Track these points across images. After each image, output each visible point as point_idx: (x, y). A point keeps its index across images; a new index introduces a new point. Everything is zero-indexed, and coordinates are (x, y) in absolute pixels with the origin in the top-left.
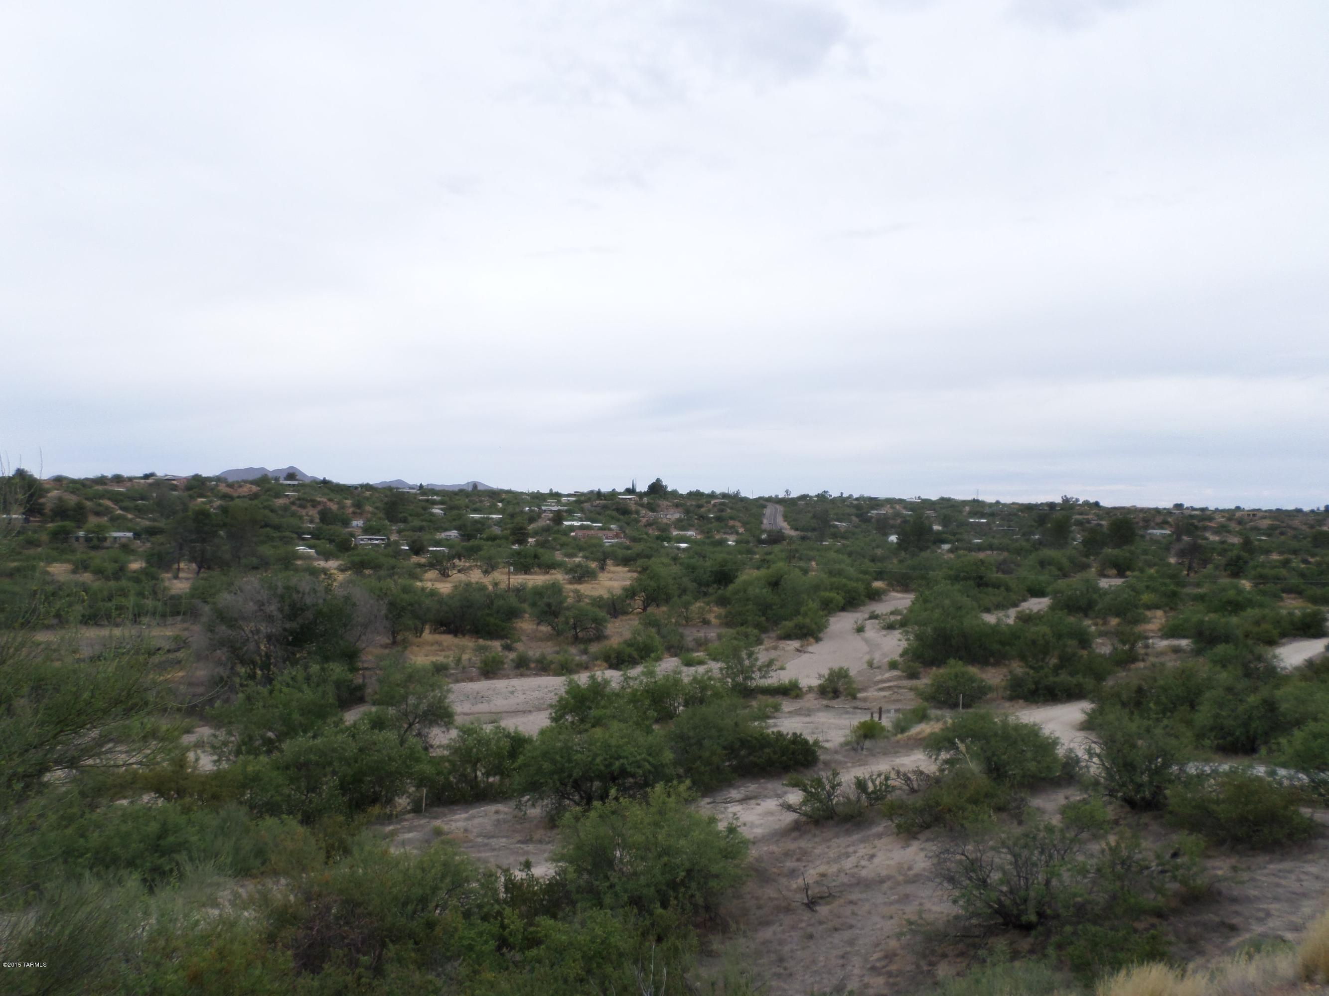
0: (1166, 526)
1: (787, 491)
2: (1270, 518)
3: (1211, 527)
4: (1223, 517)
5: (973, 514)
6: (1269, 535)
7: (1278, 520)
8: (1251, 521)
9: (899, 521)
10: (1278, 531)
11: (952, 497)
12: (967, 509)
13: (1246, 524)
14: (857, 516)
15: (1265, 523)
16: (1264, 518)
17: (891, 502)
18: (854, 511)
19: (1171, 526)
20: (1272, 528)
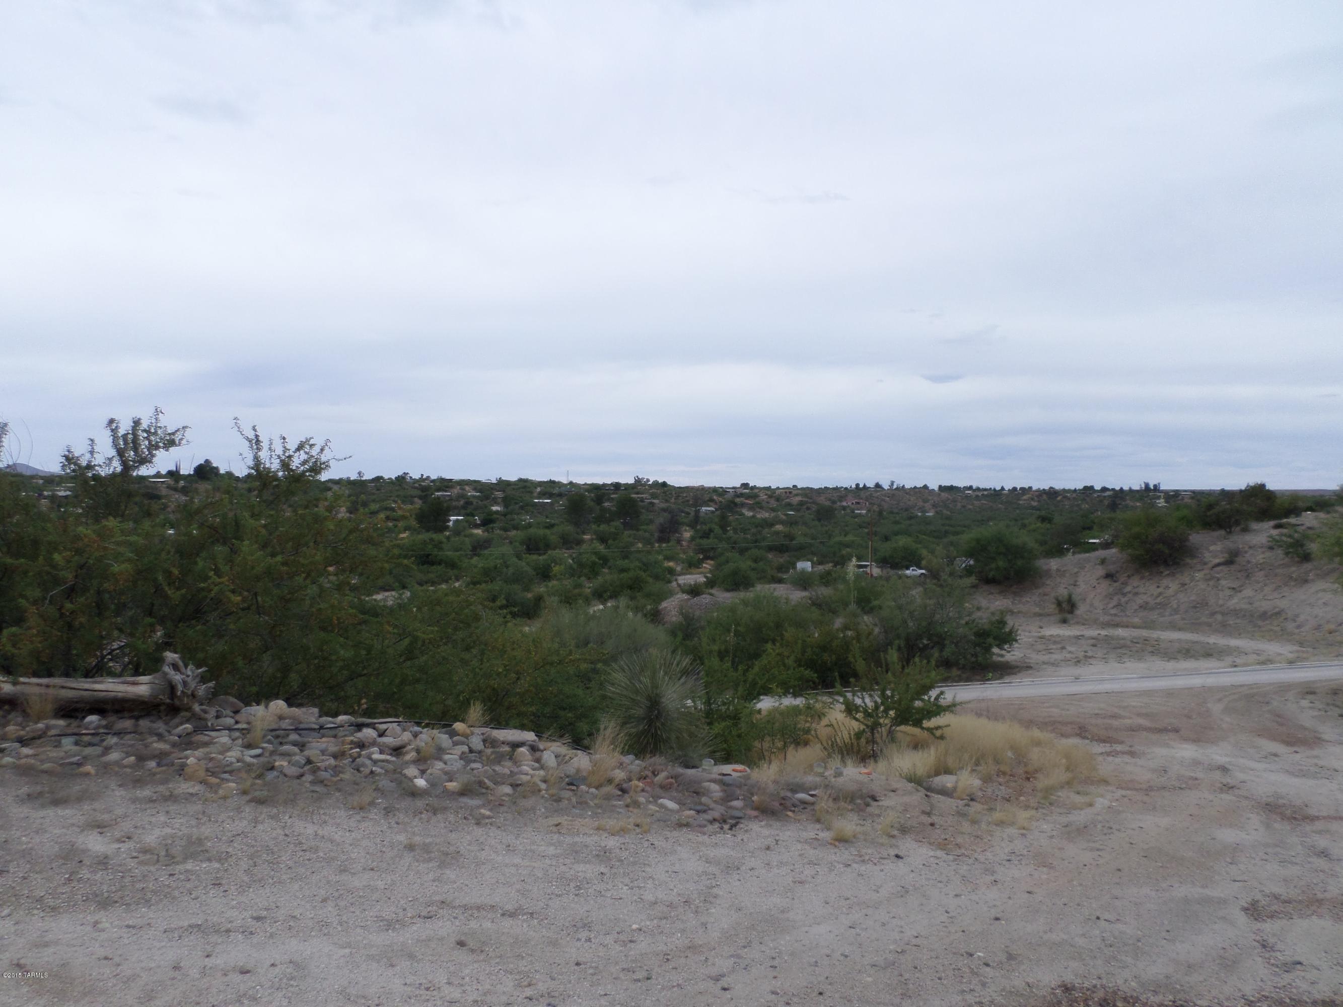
0: (711, 504)
1: (359, 473)
2: (801, 495)
3: (748, 504)
4: (766, 495)
5: (543, 495)
6: (797, 510)
7: (808, 498)
8: (788, 497)
9: (462, 503)
10: (805, 507)
11: (530, 478)
12: (539, 489)
13: (783, 500)
14: (420, 497)
15: (796, 500)
16: (797, 495)
17: (462, 483)
18: (419, 493)
19: (716, 503)
20: (801, 504)
